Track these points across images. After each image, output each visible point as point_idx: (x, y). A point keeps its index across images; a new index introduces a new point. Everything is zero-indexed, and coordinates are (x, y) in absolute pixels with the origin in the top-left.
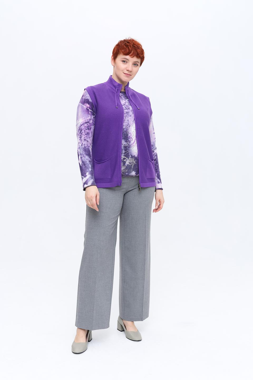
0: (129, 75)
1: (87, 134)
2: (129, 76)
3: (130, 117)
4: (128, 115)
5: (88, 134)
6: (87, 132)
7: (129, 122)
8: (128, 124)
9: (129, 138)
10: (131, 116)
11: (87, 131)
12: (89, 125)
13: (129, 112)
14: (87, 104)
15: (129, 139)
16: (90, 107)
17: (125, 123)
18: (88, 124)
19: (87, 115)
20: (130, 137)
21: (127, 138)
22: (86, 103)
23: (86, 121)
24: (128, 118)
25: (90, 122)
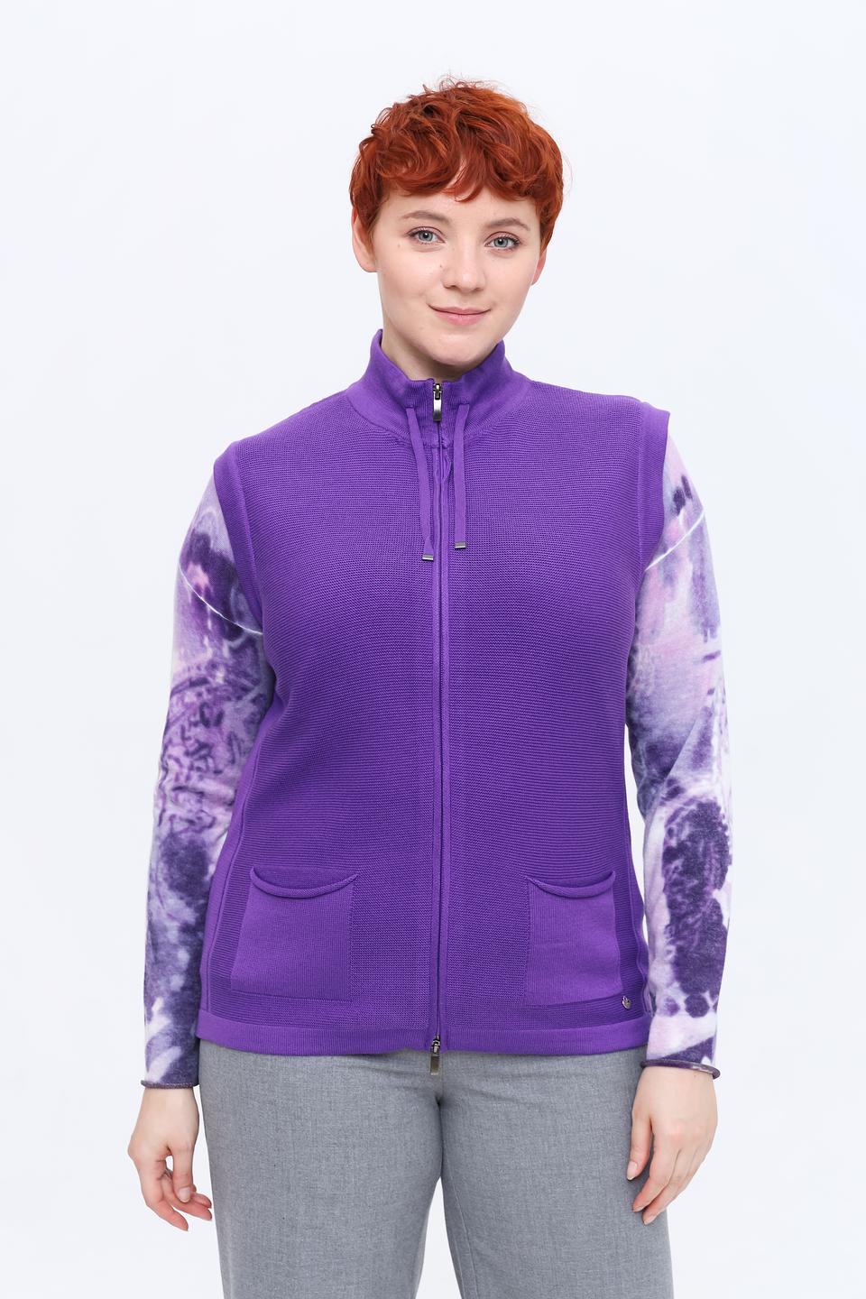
0: (469, 317)
1: (197, 751)
2: (473, 322)
5: (204, 752)
6: (197, 741)
11: (199, 733)
12: (206, 697)
14: (199, 569)
16: (212, 590)
18: (200, 695)
19: (197, 638)
22: (195, 563)
23: (194, 674)
25: (210, 679)
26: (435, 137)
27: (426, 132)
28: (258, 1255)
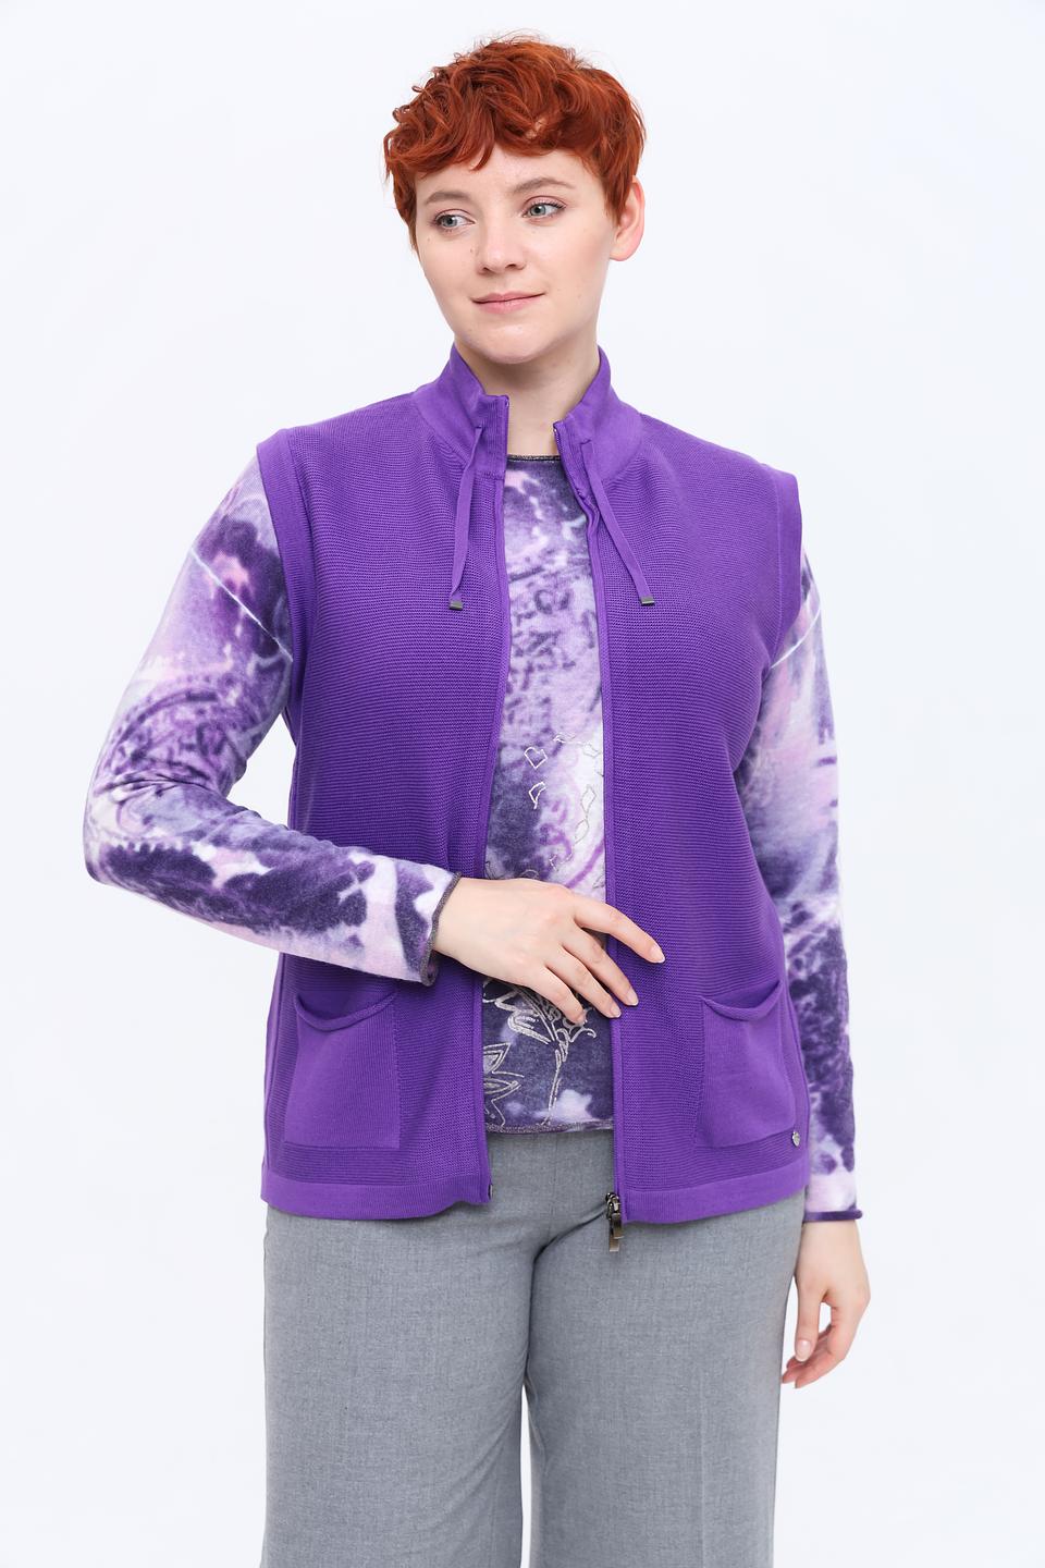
3: (560, 678)
4: (545, 660)
7: (555, 712)
8: (547, 730)
9: (544, 841)
10: (573, 664)
11: (193, 758)
12: (210, 717)
13: (556, 635)
14: (234, 562)
15: (544, 852)
16: (252, 591)
17: (522, 722)
20: (552, 835)
21: (528, 837)
23: (197, 686)
24: (545, 681)
25: (220, 696)
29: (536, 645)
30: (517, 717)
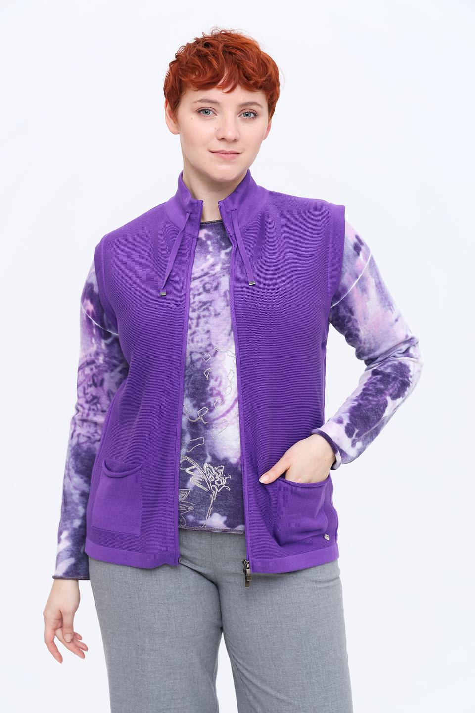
1: (92, 400)
3: (213, 321)
4: (206, 313)
5: (95, 401)
6: (91, 395)
7: (213, 336)
8: (210, 345)
9: (211, 395)
10: (219, 314)
11: (92, 390)
12: (95, 371)
13: (211, 302)
14: (88, 302)
15: (211, 400)
16: (95, 313)
17: (198, 342)
18: (91, 370)
19: (89, 339)
20: (215, 392)
21: (204, 393)
22: (87, 298)
23: (88, 359)
24: (207, 323)
25: (96, 361)
26: (211, 58)
27: (206, 56)
28: (126, 666)
29: (201, 307)
30: (195, 340)
